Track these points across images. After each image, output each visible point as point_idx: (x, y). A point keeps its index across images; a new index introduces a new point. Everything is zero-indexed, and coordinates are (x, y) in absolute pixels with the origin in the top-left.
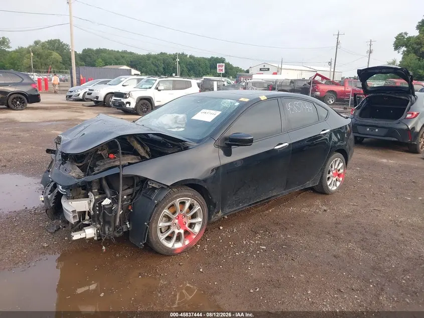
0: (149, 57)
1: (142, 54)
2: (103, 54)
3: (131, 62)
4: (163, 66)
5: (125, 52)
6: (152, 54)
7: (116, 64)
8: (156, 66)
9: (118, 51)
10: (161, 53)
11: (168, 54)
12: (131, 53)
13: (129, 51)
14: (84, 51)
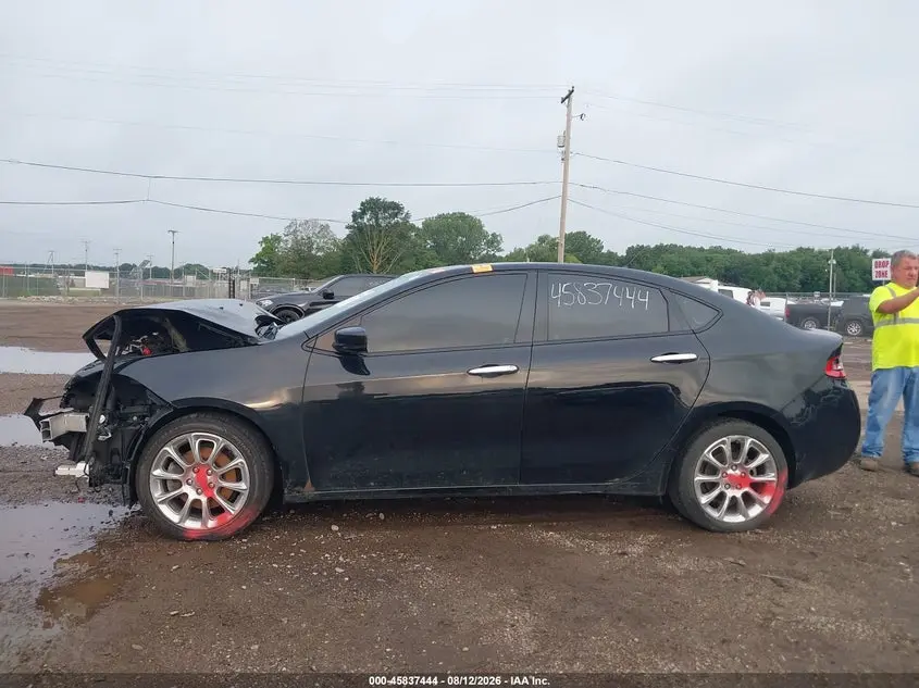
0: (769, 257)
1: (753, 253)
2: (666, 256)
3: (727, 269)
4: (801, 276)
5: (716, 250)
6: (776, 252)
7: (693, 274)
8: (783, 277)
9: (702, 250)
10: (800, 249)
11: (816, 249)
12: (730, 251)
13: (725, 247)
14: (630, 250)
